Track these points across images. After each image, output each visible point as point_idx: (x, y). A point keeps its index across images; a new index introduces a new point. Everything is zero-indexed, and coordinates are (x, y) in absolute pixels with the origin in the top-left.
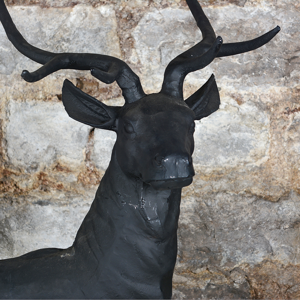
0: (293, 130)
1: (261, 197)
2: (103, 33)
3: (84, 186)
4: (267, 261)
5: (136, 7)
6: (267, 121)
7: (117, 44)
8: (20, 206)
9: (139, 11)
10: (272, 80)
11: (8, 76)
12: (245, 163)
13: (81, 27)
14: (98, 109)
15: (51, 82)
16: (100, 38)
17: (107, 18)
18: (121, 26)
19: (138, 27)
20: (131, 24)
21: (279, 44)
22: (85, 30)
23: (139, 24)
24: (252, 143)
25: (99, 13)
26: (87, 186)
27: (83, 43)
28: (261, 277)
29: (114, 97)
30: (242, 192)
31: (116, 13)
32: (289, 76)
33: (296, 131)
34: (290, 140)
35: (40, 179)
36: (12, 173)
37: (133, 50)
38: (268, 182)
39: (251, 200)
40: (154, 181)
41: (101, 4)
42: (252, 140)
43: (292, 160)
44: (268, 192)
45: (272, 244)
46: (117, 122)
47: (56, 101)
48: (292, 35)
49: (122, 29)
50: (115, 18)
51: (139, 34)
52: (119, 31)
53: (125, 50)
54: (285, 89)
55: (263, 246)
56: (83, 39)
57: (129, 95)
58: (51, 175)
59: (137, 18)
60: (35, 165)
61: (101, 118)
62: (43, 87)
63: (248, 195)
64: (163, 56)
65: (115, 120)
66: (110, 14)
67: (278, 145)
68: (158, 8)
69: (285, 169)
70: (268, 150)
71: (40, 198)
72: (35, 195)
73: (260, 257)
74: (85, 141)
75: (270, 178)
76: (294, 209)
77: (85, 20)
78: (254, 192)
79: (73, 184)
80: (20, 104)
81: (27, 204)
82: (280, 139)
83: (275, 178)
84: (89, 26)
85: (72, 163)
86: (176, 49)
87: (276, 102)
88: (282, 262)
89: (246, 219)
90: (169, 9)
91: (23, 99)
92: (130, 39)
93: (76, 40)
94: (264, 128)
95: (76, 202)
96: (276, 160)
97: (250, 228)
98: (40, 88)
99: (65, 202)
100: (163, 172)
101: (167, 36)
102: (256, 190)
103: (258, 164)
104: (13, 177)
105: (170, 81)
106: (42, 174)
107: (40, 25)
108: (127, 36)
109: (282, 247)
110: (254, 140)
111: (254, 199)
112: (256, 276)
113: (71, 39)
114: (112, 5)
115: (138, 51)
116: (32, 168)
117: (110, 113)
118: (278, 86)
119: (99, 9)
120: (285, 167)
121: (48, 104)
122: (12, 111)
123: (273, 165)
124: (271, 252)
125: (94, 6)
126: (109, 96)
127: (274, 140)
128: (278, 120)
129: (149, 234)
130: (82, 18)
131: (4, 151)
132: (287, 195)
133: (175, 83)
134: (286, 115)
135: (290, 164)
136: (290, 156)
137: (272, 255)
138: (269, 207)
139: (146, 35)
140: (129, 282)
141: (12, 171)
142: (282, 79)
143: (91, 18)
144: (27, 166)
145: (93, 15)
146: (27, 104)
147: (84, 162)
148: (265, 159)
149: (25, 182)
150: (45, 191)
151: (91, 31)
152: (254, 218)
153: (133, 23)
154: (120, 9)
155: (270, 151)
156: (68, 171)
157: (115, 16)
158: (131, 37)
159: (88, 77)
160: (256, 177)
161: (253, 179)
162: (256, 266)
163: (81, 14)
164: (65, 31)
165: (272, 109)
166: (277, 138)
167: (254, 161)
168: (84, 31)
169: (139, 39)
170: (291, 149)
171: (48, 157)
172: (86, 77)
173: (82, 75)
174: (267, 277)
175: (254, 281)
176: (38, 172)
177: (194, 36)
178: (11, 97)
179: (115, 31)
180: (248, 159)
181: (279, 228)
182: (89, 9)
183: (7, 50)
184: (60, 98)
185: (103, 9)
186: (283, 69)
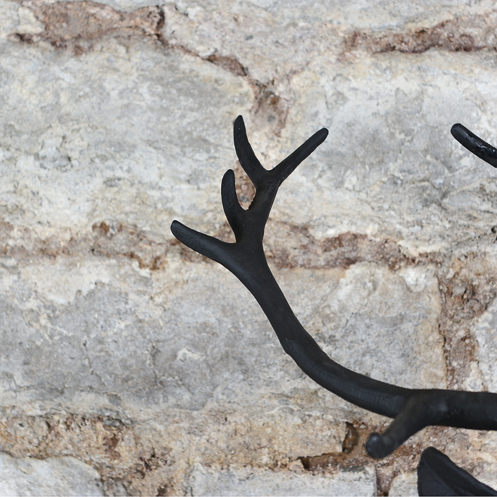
2: (408, 327)
5: (484, 273)
7: (439, 351)
9: (491, 280)
11: (195, 413)
13: (362, 311)
15: (290, 429)
16: (401, 337)
17: (419, 294)
18: (451, 312)
19: (487, 315)
20: (471, 308)
22: (371, 318)
23: (490, 309)
25: (403, 282)
27: (364, 346)
31: (440, 283)
37: (474, 365)
41: (407, 264)
47: (298, 470)
49: (452, 318)
50: (438, 295)
51: (488, 330)
52: (445, 323)
53: (455, 364)
56: (364, 337)
59: (485, 297)
62: (270, 440)
66: (426, 286)
77: (371, 298)
80: (217, 475)
84: (380, 310)
91: (225, 465)
92: (467, 341)
93: (350, 339)
98: (264, 442)
108: (462, 334)
113: (338, 336)
114: (431, 267)
115: (484, 367)
119: (402, 273)
121: (280, 477)
125: (392, 267)
130: (365, 294)
143: (385, 293)
145: (390, 287)
146: (231, 475)
151: (382, 322)
153: (476, 307)
154: (450, 276)
157: (436, 289)
158: (469, 336)
159: (371, 419)
163: (365, 284)
164: (327, 319)
168: (367, 321)
169: (486, 342)
172: (366, 420)
173: (358, 417)
178: (198, 459)
179: (434, 322)
182: (381, 273)
183: (196, 356)
184: (307, 464)
185: (411, 275)
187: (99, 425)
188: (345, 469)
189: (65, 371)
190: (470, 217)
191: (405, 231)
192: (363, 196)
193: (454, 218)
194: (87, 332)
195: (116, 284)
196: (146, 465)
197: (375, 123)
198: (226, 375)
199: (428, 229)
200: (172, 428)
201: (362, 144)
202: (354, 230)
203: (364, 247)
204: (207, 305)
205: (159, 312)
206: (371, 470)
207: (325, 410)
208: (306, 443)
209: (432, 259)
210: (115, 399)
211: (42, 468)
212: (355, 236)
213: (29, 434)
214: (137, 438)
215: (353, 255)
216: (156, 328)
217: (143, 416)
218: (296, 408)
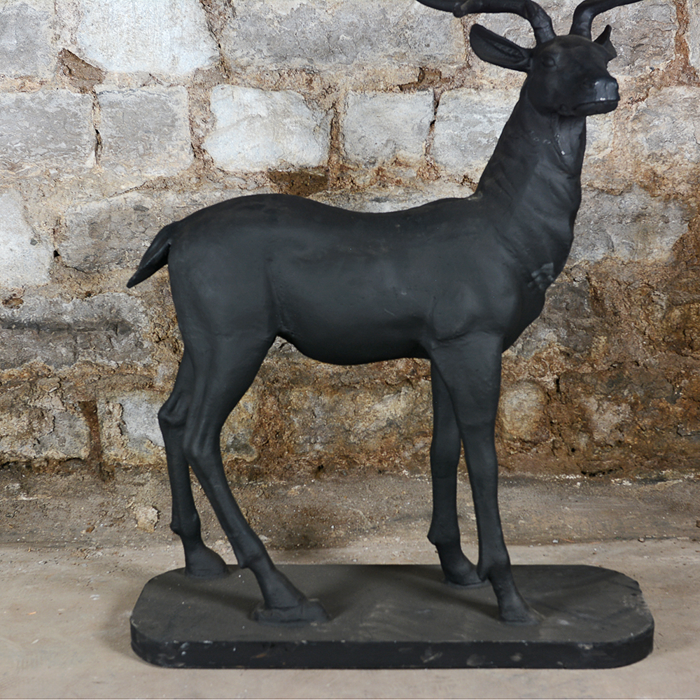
0: (637, 121)
1: (603, 191)
3: (423, 181)
4: (607, 258)
7: (461, 32)
8: (357, 203)
11: (348, 66)
14: (510, 50)
15: (393, 71)
16: (444, 26)
21: (624, 31)
26: (426, 181)
27: (427, 30)
28: (601, 274)
29: (457, 87)
32: (634, 65)
33: (640, 121)
34: (634, 131)
35: (378, 175)
36: (349, 168)
38: (611, 174)
39: (594, 194)
40: (584, 104)
42: (595, 131)
43: (636, 151)
44: (610, 185)
45: (614, 239)
46: (532, 62)
47: (398, 91)
48: (638, 22)
54: (629, 78)
55: (604, 242)
56: (426, 26)
58: (390, 170)
60: (373, 160)
61: (512, 58)
62: (384, 78)
63: (590, 189)
65: (529, 60)
67: (622, 135)
69: (628, 161)
70: (611, 142)
71: (378, 195)
72: (372, 192)
73: (600, 254)
74: (425, 134)
75: (613, 171)
76: (636, 202)
78: (596, 185)
79: (413, 178)
80: (359, 96)
81: (364, 202)
82: (624, 130)
83: (617, 170)
84: (434, 13)
85: (411, 158)
86: (521, 36)
88: (623, 259)
89: (588, 212)
91: (363, 90)
93: (420, 27)
94: (607, 119)
95: (415, 198)
96: (619, 152)
97: (592, 223)
98: (381, 79)
99: (404, 198)
101: (512, 23)
103: (600, 156)
104: (350, 172)
105: (580, 22)
106: (380, 169)
107: (384, 11)
108: (472, 23)
109: (623, 243)
110: (597, 131)
111: (596, 193)
112: (596, 273)
113: (414, 27)
116: (370, 163)
117: (524, 54)
118: (623, 74)
120: (628, 159)
121: (389, 96)
122: (351, 104)
123: (616, 157)
124: (611, 248)
126: (451, 87)
127: (617, 131)
128: (622, 110)
131: (341, 146)
132: (629, 188)
133: (584, 25)
134: (630, 105)
135: (634, 155)
136: (634, 147)
137: (613, 251)
138: (612, 200)
139: (491, 22)
141: (350, 166)
142: (627, 67)
144: (365, 161)
146: (366, 96)
147: (423, 157)
148: (608, 150)
149: (362, 178)
150: (383, 186)
151: (435, 18)
152: (596, 212)
155: (614, 143)
156: (407, 166)
160: (598, 169)
161: (595, 172)
162: (596, 263)
164: (409, 18)
166: (621, 129)
167: (597, 153)
168: (428, 18)
170: (635, 140)
171: (388, 151)
172: (428, 66)
173: (424, 65)
174: (607, 275)
175: (594, 278)
176: (376, 168)
178: (351, 88)
180: (591, 151)
181: (621, 223)
183: (348, 38)
184: (402, 88)
186: (629, 57)
187: (304, 73)
188: (419, 90)
189: (287, 47)
194: (297, 28)
195: (310, 4)
196: (327, 90)
198: (363, 47)
200: (338, 73)
204: (353, 14)
205: (330, 17)
206: (431, 90)
207: (410, 62)
208: (401, 78)
210: (311, 61)
211: (277, 95)
213: (271, 79)
214: (322, 79)
216: (330, 25)
217: (324, 69)
218: (395, 62)
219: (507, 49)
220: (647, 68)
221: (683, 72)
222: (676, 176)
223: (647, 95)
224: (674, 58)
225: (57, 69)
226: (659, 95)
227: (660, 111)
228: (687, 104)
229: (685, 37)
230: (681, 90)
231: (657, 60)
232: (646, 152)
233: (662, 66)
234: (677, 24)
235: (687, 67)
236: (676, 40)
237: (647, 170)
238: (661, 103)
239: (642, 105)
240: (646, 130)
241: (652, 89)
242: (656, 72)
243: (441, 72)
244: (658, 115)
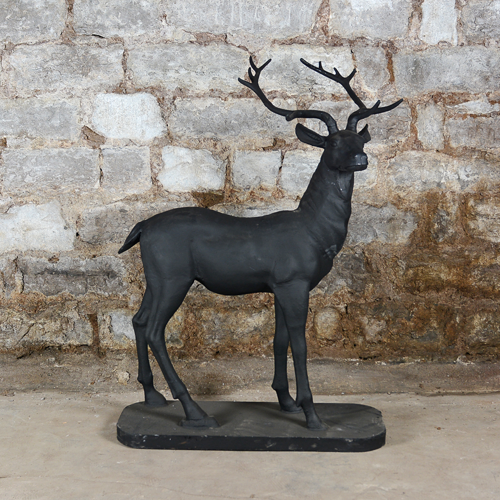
0: (390, 169)
1: (372, 205)
3: (275, 199)
4: (374, 242)
6: (376, 163)
7: (296, 120)
8: (239, 210)
9: (309, 102)
10: (379, 141)
11: (236, 137)
12: (364, 186)
15: (260, 140)
17: (291, 106)
24: (368, 176)
25: (287, 102)
26: (277, 199)
28: (370, 250)
29: (294, 149)
30: (362, 203)
31: (296, 103)
32: (388, 139)
34: (388, 174)
35: (251, 195)
36: (235, 191)
37: (305, 123)
38: (376, 197)
39: (366, 207)
40: (350, 166)
41: (288, 98)
43: (389, 184)
44: (375, 202)
45: (377, 232)
47: (262, 151)
50: (296, 106)
54: (386, 146)
55: (372, 233)
57: (331, 130)
58: (257, 193)
59: (308, 106)
60: (248, 187)
62: (255, 143)
63: (365, 204)
64: (321, 127)
66: (293, 104)
67: (382, 176)
68: (319, 101)
70: (376, 179)
71: (251, 205)
72: (248, 204)
73: (370, 239)
74: (276, 174)
75: (377, 195)
76: (389, 212)
79: (270, 197)
80: (241, 153)
81: (243, 209)
82: (383, 173)
83: (379, 195)
85: (269, 186)
87: (381, 153)
88: (382, 242)
89: (364, 217)
90: (325, 101)
91: (243, 150)
94: (374, 167)
95: (271, 208)
96: (380, 185)
97: (366, 222)
98: (253, 144)
99: (265, 208)
100: (355, 162)
102: (369, 202)
103: (370, 187)
104: (236, 193)
105: (351, 124)
106: (252, 192)
107: (255, 109)
109: (383, 234)
111: (368, 206)
112: (368, 250)
114: (294, 99)
115: (308, 124)
116: (247, 189)
117: (322, 139)
118: (382, 144)
119: (287, 100)
120: (385, 189)
121: (257, 153)
122: (237, 157)
123: (379, 187)
124: (376, 236)
125: (285, 99)
126: (291, 149)
127: (379, 174)
128: (382, 163)
129: (341, 198)
131: (231, 179)
132: (386, 204)
133: (353, 125)
134: (386, 160)
135: (388, 187)
136: (388, 182)
137: (377, 238)
138: (376, 211)
140: (330, 222)
141: (236, 190)
142: (385, 140)
144: (244, 188)
145: (284, 104)
146: (245, 153)
147: (275, 186)
148: (375, 184)
149: (242, 196)
150: (254, 201)
152: (368, 217)
154: (299, 101)
156: (266, 190)
160: (369, 194)
161: (367, 195)
162: (367, 244)
163: (278, 103)
165: (379, 157)
166: (381, 173)
167: (368, 185)
170: (389, 179)
171: (256, 182)
172: (278, 138)
173: (276, 137)
174: (374, 251)
175: (366, 252)
176: (250, 191)
177: (338, 116)
178: (237, 148)
180: (365, 184)
181: (381, 223)
182: (282, 100)
183: (236, 122)
184: (264, 149)
185: (289, 101)
186: (385, 135)
187: (212, 140)
188: (273, 150)
189: (203, 127)
190: (304, 86)
191: (288, 90)
192: (277, 81)
193: (300, 86)
194: (209, 117)
195: (216, 104)
196: (224, 150)
197: (280, 62)
198: (244, 127)
199: (293, 89)
200: (230, 141)
201: (277, 68)
202: (275, 90)
203: (277, 93)
204: (239, 110)
205: (227, 111)
206: (280, 150)
207: (269, 135)
208: (264, 144)
209: (294, 97)
210: (216, 134)
211: (197, 152)
212: (275, 91)
213: (194, 143)
214: (221, 144)
215: (275, 96)
216: (226, 115)
217: (223, 138)
218: (261, 135)
219: (314, 136)
220: (396, 140)
221: (415, 143)
222: (411, 198)
223: (395, 155)
224: (409, 136)
225: (81, 136)
226: (402, 155)
227: (402, 164)
228: (417, 160)
229: (415, 125)
230: (413, 153)
231: (401, 137)
232: (395, 185)
233: (403, 140)
234: (411, 118)
235: (416, 141)
236: (411, 126)
237: (395, 195)
238: (403, 159)
239: (393, 160)
240: (394, 174)
241: (398, 152)
242: (400, 143)
243: (285, 141)
244: (401, 166)
